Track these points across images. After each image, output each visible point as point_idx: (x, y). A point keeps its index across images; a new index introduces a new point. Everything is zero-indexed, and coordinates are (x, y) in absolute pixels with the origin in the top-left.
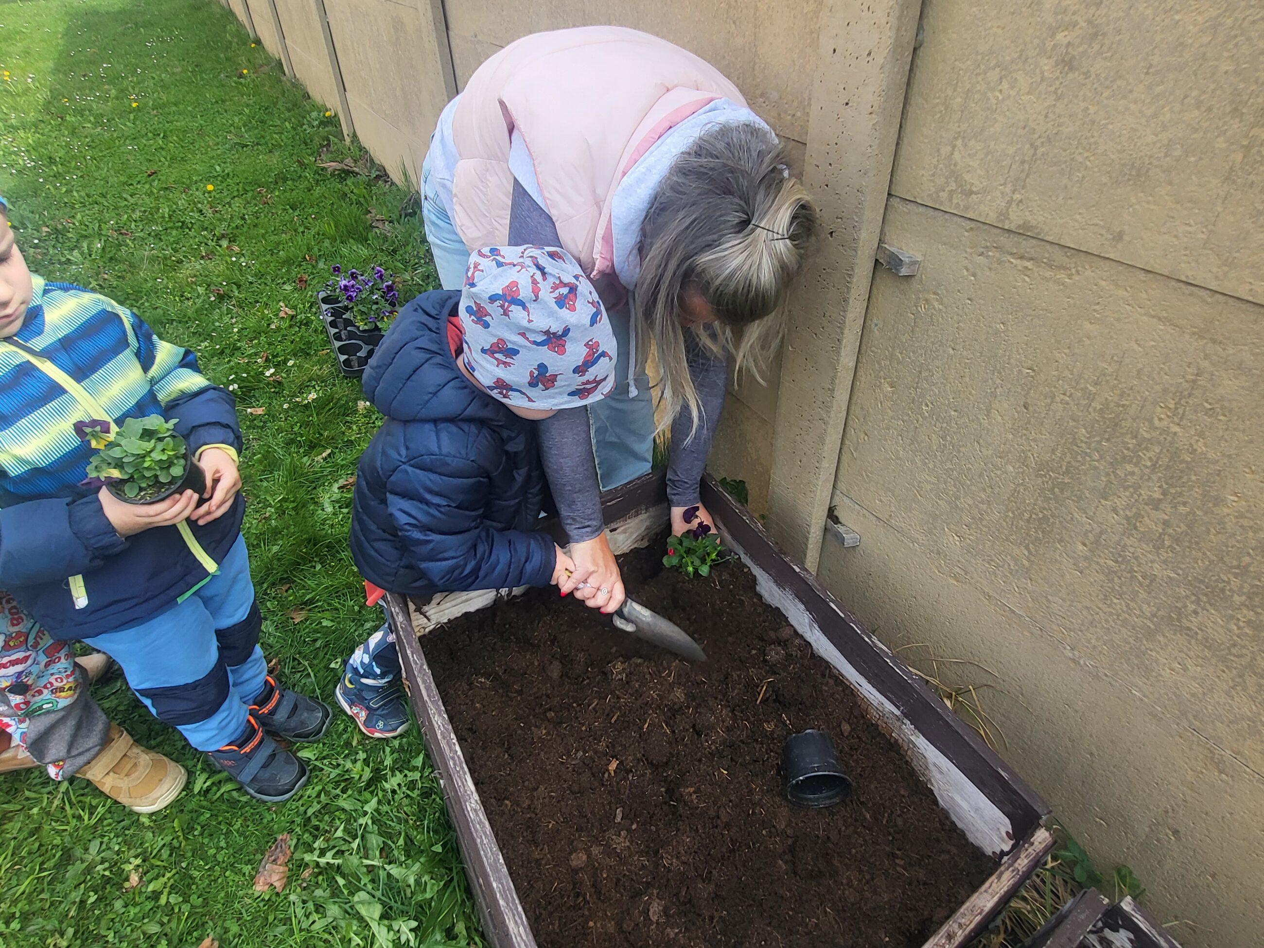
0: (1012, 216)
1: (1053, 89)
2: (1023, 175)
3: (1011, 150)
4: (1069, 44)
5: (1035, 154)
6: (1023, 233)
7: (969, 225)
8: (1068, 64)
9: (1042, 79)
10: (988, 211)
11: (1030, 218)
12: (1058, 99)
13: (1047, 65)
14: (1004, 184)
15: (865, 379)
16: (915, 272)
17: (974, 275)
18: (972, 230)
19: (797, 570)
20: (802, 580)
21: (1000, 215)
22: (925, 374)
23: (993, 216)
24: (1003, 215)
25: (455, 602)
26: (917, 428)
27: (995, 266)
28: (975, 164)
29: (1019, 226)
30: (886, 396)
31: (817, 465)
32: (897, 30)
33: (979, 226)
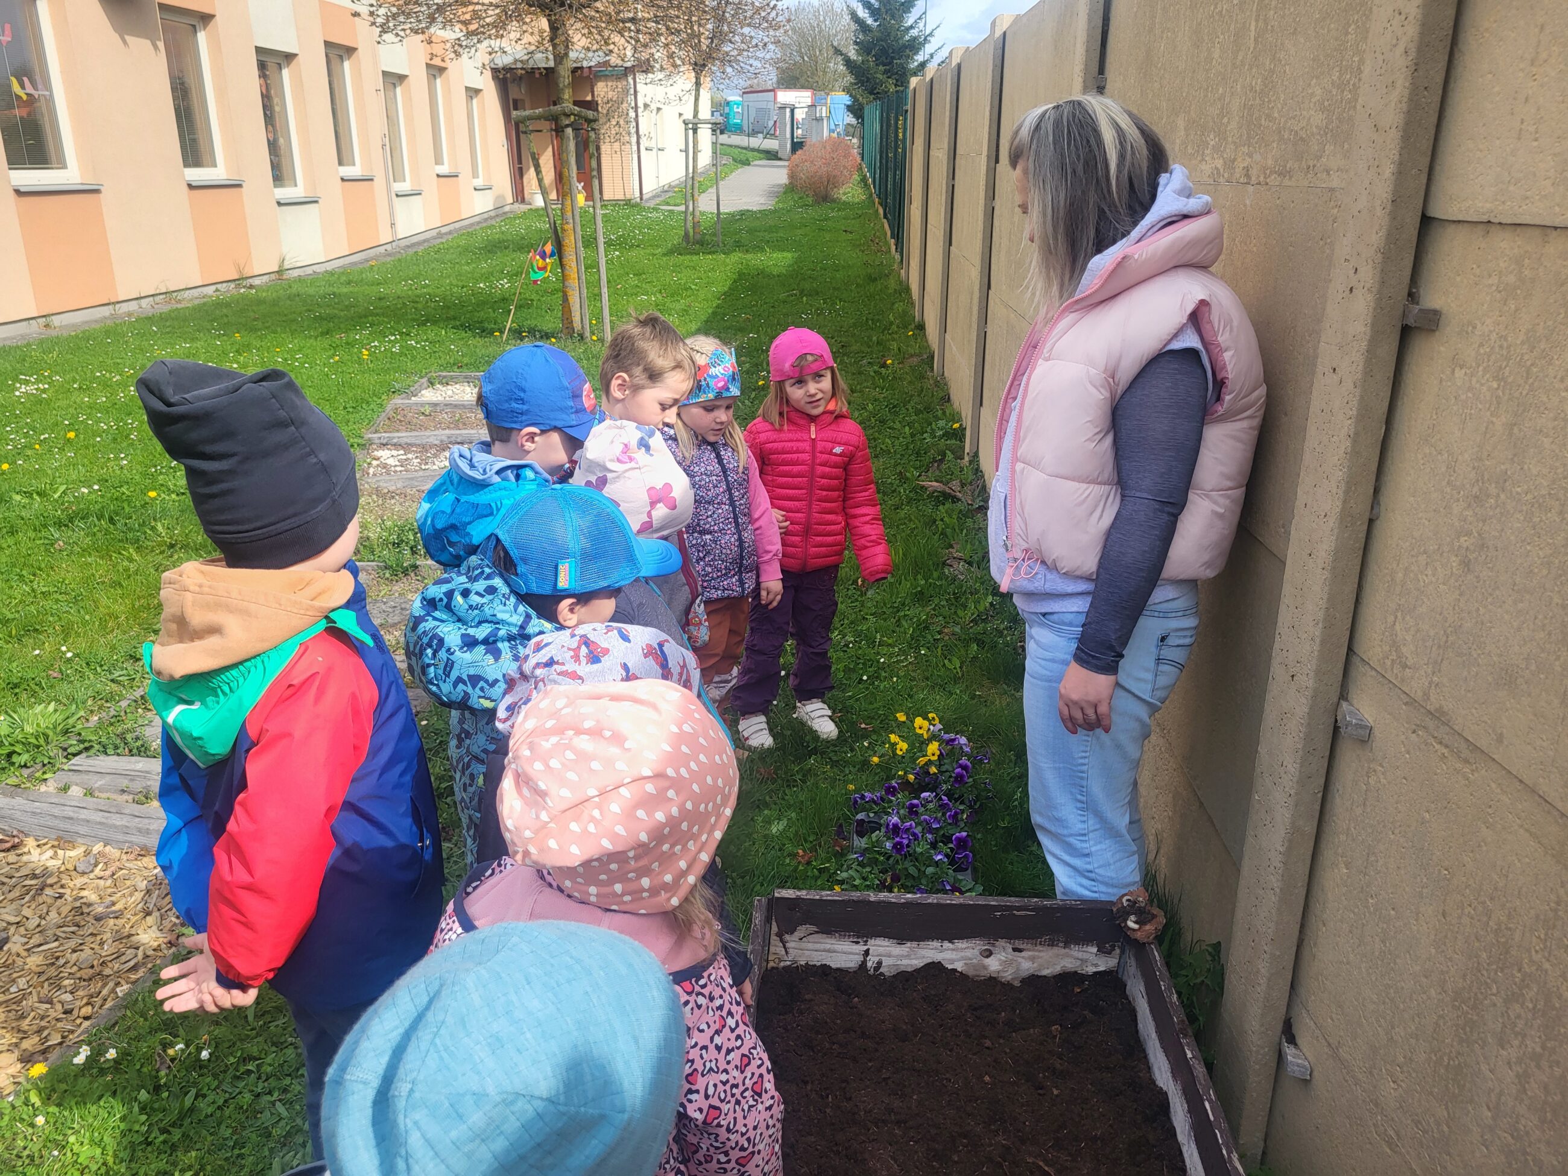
0: (1433, 697)
1: (1457, 584)
3: (1432, 633)
4: (1467, 548)
5: (1446, 642)
6: (1439, 716)
7: (1406, 699)
8: (1466, 564)
9: (1452, 573)
10: (1416, 686)
11: (1443, 703)
12: (1461, 595)
13: (1454, 561)
14: (1428, 664)
15: (1328, 854)
16: (1365, 737)
17: (1408, 753)
18: (1406, 704)
19: (1189, 1055)
20: (1190, 1069)
21: (1425, 694)
22: (1372, 858)
23: (1420, 694)
24: (1426, 695)
25: (818, 946)
26: (1363, 925)
27: (1423, 746)
28: (1409, 638)
29: (1436, 710)
30: (1342, 879)
31: (1266, 948)
32: (1345, 502)
33: (1411, 702)
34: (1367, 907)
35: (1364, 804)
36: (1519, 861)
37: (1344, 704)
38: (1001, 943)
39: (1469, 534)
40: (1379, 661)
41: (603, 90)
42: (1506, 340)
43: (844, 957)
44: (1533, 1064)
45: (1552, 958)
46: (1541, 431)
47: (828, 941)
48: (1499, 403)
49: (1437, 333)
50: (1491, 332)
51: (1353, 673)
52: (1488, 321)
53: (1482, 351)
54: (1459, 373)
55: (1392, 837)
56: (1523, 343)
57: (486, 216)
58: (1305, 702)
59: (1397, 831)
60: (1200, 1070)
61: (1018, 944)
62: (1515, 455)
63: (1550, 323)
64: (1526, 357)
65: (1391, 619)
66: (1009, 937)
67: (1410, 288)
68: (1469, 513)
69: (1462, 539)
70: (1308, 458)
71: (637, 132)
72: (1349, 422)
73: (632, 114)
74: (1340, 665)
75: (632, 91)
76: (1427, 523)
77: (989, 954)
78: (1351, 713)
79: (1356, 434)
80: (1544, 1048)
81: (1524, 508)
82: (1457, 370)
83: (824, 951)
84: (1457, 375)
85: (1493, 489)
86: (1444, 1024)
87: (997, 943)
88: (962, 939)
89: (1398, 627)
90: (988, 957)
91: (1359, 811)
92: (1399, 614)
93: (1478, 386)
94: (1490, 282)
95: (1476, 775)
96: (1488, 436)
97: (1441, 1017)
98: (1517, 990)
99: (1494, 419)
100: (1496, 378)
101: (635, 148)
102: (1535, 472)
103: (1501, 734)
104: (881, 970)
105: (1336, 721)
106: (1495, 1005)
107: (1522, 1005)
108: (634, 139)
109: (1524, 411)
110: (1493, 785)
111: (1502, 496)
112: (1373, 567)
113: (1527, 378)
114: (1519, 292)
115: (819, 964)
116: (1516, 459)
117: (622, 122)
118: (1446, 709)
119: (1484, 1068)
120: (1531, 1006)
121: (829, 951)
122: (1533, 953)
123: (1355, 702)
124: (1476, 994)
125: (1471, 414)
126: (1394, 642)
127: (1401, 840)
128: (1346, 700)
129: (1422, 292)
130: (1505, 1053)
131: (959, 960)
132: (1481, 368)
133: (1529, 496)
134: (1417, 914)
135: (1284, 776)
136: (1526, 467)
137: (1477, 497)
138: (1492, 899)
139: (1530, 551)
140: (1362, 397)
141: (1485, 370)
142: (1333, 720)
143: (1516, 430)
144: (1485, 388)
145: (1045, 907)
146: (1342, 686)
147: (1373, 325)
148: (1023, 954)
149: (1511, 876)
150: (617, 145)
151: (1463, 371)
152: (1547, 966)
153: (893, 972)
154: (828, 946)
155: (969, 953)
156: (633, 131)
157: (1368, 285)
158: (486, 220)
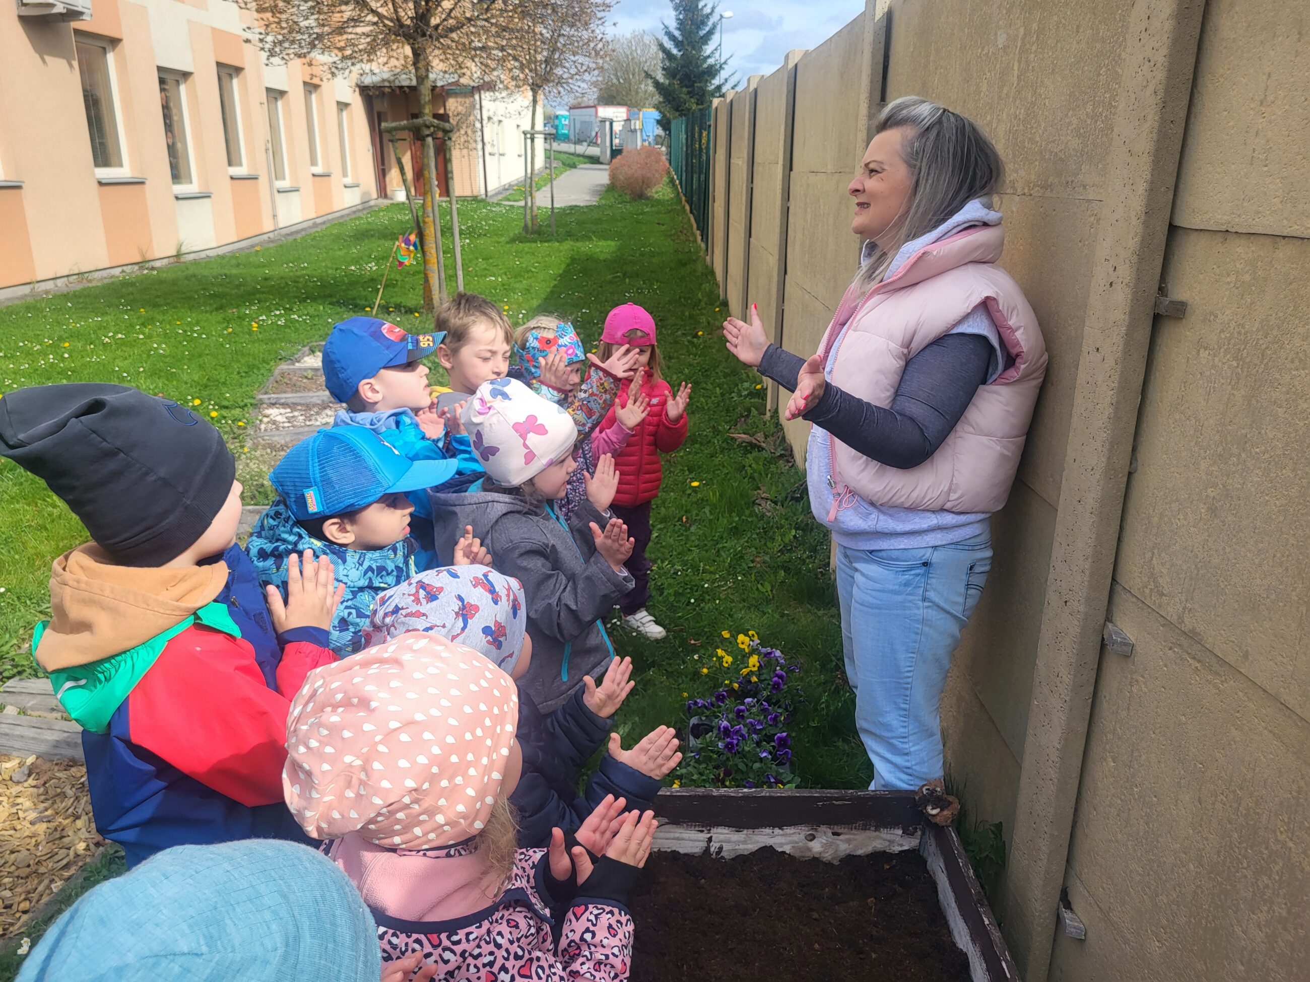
0: (1186, 620)
1: (1206, 527)
2: (1192, 589)
3: (1185, 567)
4: (1214, 498)
5: (1197, 574)
6: (1192, 636)
7: (1163, 622)
8: (1213, 510)
9: (1201, 518)
10: (1172, 611)
11: (1196, 625)
12: (1209, 536)
13: (1203, 508)
14: (1181, 593)
15: (1097, 750)
16: (1128, 653)
17: (1166, 666)
18: (1163, 626)
19: (987, 922)
20: (988, 935)
21: (1179, 618)
22: (1136, 754)
23: (1175, 617)
24: (1181, 619)
25: (668, 835)
26: (1129, 810)
27: (1178, 661)
28: (1165, 571)
29: (1190, 631)
30: (1109, 771)
31: (1046, 829)
32: (1109, 458)
33: (1168, 624)
34: (1133, 795)
35: (1128, 709)
36: (1265, 757)
37: (1110, 625)
38: (823, 828)
39: (1215, 486)
40: (1139, 589)
41: (453, 105)
42: (1243, 327)
43: (691, 844)
44: (1280, 927)
45: (1295, 838)
46: (1275, 402)
47: (677, 830)
48: (1239, 379)
49: (1184, 320)
50: (1230, 320)
51: (1117, 599)
52: (1228, 312)
53: (1223, 336)
54: (1204, 354)
55: (1153, 736)
56: (1258, 330)
57: (354, 209)
58: (1076, 623)
59: (1157, 731)
60: (996, 935)
61: (837, 829)
62: (1253, 422)
63: (1281, 314)
64: (1261, 342)
65: (1148, 555)
66: (829, 823)
67: (1160, 283)
68: (1215, 468)
69: (1209, 490)
70: (1076, 421)
71: (483, 140)
72: (1112, 392)
73: (478, 125)
74: (1106, 593)
75: (478, 106)
76: (1178, 476)
77: (812, 838)
78: (1116, 632)
79: (1117, 402)
80: (1289, 912)
81: (1263, 466)
82: (1202, 350)
83: (673, 839)
84: (1201, 355)
85: (1235, 450)
86: (1202, 892)
87: (819, 829)
88: (790, 826)
89: (1154, 562)
90: (811, 840)
91: (1124, 714)
92: (1156, 551)
93: (1220, 364)
94: (1229, 280)
95: (1226, 685)
96: (1230, 405)
97: (1198, 887)
98: (1265, 865)
99: (1235, 392)
100: (1235, 358)
101: (481, 153)
102: (1271, 435)
103: (1247, 651)
104: (722, 854)
105: (1103, 639)
106: (1246, 877)
107: (1270, 877)
108: (480, 146)
109: (1260, 386)
110: (1241, 694)
111: (1243, 455)
112: (1132, 511)
113: (1263, 359)
114: (1253, 288)
115: (669, 850)
116: (1254, 425)
117: (469, 132)
118: (1198, 630)
119: (1238, 930)
120: (1277, 878)
121: (678, 839)
122: (1279, 834)
123: (1118, 623)
124: (1229, 868)
125: (1214, 388)
126: (1152, 574)
127: (1161, 739)
128: (1111, 622)
129: (1169, 286)
130: (1256, 917)
131: (787, 844)
132: (1222, 350)
133: (1267, 456)
134: (1176, 801)
135: (1059, 684)
136: (1263, 432)
137: (1221, 455)
138: (1241, 789)
139: (1268, 501)
140: (1122, 373)
141: (1227, 351)
142: (1100, 638)
143: (1254, 402)
144: (1226, 366)
145: (859, 797)
146: (1107, 610)
147: (1130, 313)
148: (841, 837)
149: (1257, 769)
150: (465, 151)
151: (1207, 352)
152: (1290, 844)
153: (733, 855)
154: (677, 835)
155: (795, 838)
156: (479, 139)
157: (1127, 281)
158: (354, 213)
